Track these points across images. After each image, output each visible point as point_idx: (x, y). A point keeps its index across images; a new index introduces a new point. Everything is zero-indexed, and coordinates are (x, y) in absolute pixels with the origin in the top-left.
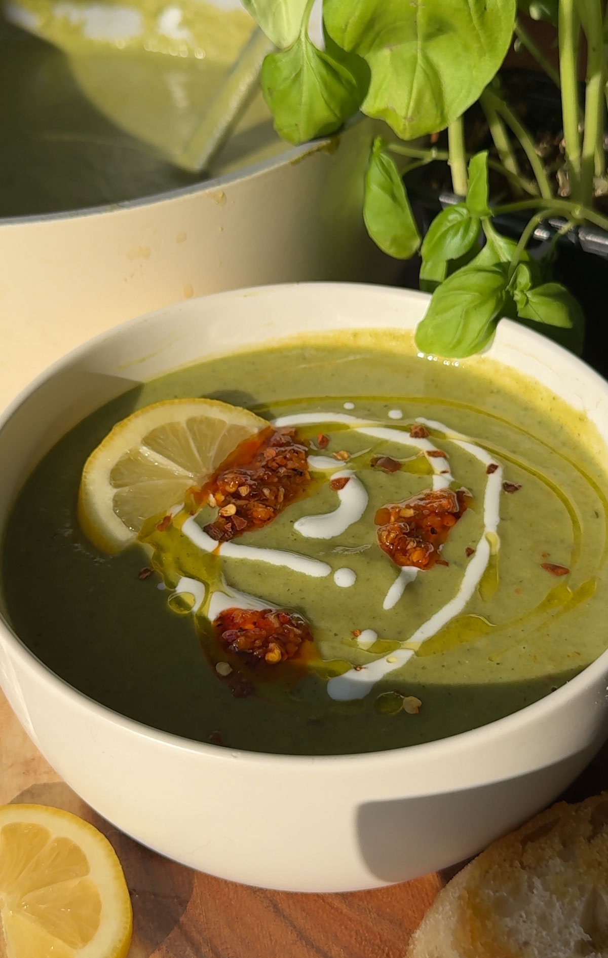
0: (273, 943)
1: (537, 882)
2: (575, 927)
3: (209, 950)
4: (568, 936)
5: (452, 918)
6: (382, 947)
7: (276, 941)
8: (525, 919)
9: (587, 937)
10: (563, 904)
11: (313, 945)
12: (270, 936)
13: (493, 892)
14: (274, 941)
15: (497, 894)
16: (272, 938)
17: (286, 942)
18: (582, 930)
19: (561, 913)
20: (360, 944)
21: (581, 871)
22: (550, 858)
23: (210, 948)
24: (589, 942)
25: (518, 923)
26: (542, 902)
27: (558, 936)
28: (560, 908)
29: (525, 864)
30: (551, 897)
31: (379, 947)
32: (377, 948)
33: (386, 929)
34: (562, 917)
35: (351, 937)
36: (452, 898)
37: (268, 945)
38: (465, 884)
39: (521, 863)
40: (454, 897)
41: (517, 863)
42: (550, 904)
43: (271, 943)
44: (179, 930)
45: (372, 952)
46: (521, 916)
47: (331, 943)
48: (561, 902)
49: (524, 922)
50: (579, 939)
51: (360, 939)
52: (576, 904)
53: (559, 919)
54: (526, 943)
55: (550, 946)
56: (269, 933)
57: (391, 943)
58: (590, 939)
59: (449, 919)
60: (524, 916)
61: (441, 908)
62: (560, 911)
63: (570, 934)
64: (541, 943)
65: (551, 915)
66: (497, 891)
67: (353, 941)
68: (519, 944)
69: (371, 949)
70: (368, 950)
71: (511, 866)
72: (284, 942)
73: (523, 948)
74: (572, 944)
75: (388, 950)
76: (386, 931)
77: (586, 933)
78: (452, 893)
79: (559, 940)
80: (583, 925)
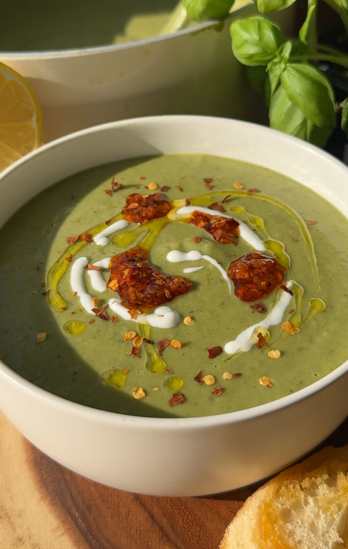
0: (119, 500)
1: (311, 500)
2: (333, 532)
3: (80, 499)
4: (328, 538)
5: (253, 521)
6: (185, 511)
7: (121, 499)
8: (301, 525)
9: (341, 540)
10: (327, 516)
11: (143, 504)
12: (118, 495)
13: (281, 505)
14: (120, 498)
15: (284, 507)
16: (119, 496)
17: (127, 500)
18: (337, 535)
19: (324, 522)
20: (172, 508)
21: (340, 494)
22: (320, 484)
23: (81, 498)
24: (342, 544)
25: (295, 527)
26: (312, 514)
27: (322, 538)
28: (324, 519)
29: (303, 487)
30: (319, 511)
31: (183, 511)
32: (182, 511)
33: (190, 500)
34: (325, 525)
35: (167, 502)
36: (254, 506)
37: (116, 500)
38: (263, 498)
39: (301, 486)
40: (255, 506)
41: (298, 487)
42: (317, 516)
43: (118, 499)
44: (65, 484)
45: (179, 514)
46: (298, 523)
47: (154, 504)
48: (325, 515)
49: (300, 526)
50: (335, 541)
51: (172, 505)
52: (335, 516)
53: (323, 526)
54: (300, 542)
55: (316, 544)
56: (118, 493)
57: (191, 510)
58: (343, 542)
59: (251, 521)
60: (300, 522)
61: (246, 512)
62: (324, 521)
63: (330, 536)
64: (309, 542)
65: (318, 523)
66: (283, 504)
67: (168, 505)
68: (295, 542)
69: (178, 512)
70: (176, 512)
71: (294, 488)
72: (126, 500)
73: (298, 545)
74: (330, 544)
75: (188, 513)
76: (189, 501)
77: (340, 537)
78: (254, 503)
79: (322, 541)
80: (339, 532)
